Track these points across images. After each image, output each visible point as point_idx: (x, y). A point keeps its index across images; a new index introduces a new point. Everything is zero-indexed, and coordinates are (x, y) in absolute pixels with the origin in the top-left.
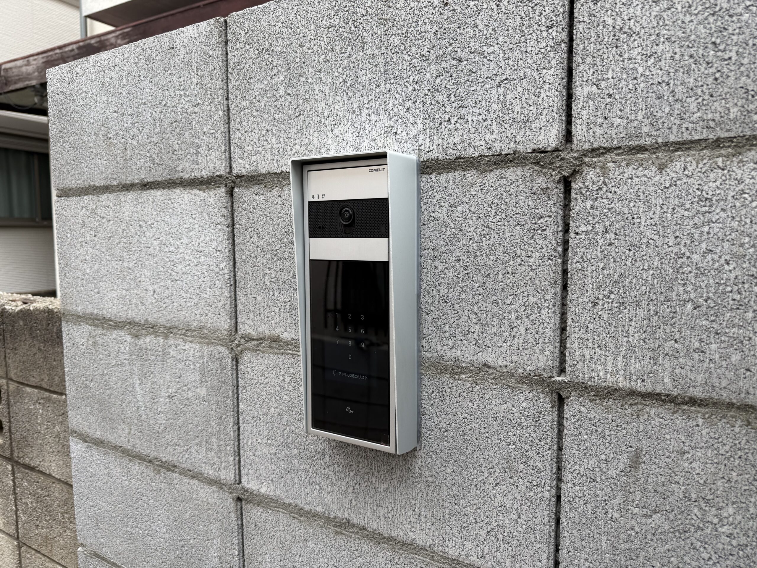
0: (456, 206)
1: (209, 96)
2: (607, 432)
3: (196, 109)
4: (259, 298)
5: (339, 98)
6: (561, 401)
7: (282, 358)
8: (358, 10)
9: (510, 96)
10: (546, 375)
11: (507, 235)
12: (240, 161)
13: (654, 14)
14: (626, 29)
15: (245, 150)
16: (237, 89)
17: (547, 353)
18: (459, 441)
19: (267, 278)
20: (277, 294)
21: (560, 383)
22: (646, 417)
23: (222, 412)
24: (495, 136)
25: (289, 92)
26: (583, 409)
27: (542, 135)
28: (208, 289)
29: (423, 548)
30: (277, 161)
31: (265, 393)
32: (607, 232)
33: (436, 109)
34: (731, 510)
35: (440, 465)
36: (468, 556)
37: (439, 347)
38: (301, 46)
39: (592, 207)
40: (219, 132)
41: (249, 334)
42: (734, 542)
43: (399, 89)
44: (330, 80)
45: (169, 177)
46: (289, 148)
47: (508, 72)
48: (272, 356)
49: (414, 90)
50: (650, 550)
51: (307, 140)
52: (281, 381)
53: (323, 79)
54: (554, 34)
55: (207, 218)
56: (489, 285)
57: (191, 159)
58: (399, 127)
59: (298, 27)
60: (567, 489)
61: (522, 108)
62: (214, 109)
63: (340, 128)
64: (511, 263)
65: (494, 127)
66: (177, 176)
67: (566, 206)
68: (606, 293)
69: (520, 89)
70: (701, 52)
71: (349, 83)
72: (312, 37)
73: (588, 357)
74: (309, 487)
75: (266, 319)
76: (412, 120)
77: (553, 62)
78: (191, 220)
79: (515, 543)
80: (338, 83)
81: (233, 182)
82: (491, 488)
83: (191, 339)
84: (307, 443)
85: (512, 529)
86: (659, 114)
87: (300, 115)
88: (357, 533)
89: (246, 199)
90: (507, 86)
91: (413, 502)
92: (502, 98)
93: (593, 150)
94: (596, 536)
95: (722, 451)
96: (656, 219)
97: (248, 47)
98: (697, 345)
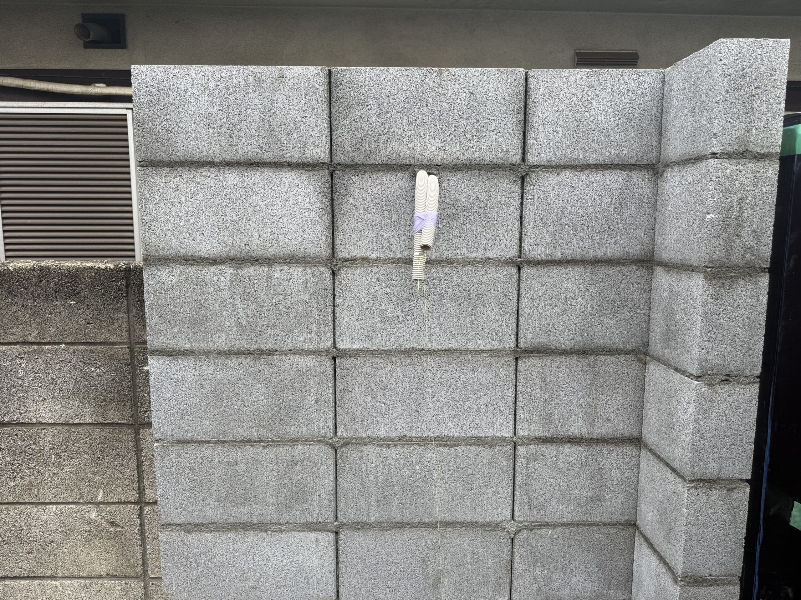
0: (476, 187)
1: (315, 113)
2: (538, 279)
3: (304, 120)
4: (353, 236)
5: (412, 128)
6: (519, 269)
7: (370, 269)
8: (424, 85)
9: (501, 140)
10: (515, 259)
11: (499, 200)
12: (341, 155)
13: (556, 116)
14: (546, 120)
15: (345, 149)
16: (339, 113)
17: (515, 250)
18: (475, 294)
19: (360, 224)
20: (367, 232)
21: (520, 261)
22: (552, 270)
23: (322, 307)
24: (494, 156)
25: (379, 120)
26: (529, 271)
27: (514, 158)
28: (312, 232)
29: (456, 350)
30: (369, 157)
31: (357, 291)
32: (539, 198)
33: (466, 141)
34: (580, 299)
35: (465, 308)
36: (479, 347)
37: (466, 253)
38: (388, 97)
39: (533, 189)
40: (324, 136)
41: (346, 257)
42: (581, 311)
43: (447, 129)
44: (407, 118)
45: (277, 160)
46: (378, 151)
47: (500, 129)
48: (363, 269)
49: (455, 130)
50: (554, 322)
51: (390, 148)
52: (369, 282)
53: (402, 117)
54: (520, 116)
55: (312, 188)
56: (491, 222)
57: (299, 150)
58: (447, 147)
59: (386, 86)
60: (523, 305)
61: (506, 146)
62: (319, 122)
63: (412, 144)
64: (501, 212)
65: (494, 153)
66: (284, 160)
67: (523, 188)
68: (538, 223)
69: (505, 137)
70: (571, 133)
71: (418, 122)
72: (395, 93)
73: (531, 249)
74: (388, 337)
75: (359, 248)
76: (454, 144)
77: (519, 128)
78: (297, 189)
79: (501, 334)
80: (412, 120)
81: (334, 167)
82: (490, 312)
83: (295, 265)
84: (387, 313)
85: (499, 329)
86: (558, 154)
87: (386, 134)
88: (418, 354)
89: (345, 178)
90: (500, 135)
91: (451, 329)
92: (497, 140)
93: (534, 166)
94: (534, 321)
95: (577, 278)
96: (556, 194)
97: (349, 90)
98: (569, 240)
